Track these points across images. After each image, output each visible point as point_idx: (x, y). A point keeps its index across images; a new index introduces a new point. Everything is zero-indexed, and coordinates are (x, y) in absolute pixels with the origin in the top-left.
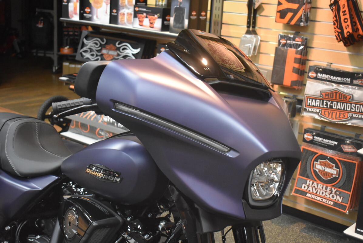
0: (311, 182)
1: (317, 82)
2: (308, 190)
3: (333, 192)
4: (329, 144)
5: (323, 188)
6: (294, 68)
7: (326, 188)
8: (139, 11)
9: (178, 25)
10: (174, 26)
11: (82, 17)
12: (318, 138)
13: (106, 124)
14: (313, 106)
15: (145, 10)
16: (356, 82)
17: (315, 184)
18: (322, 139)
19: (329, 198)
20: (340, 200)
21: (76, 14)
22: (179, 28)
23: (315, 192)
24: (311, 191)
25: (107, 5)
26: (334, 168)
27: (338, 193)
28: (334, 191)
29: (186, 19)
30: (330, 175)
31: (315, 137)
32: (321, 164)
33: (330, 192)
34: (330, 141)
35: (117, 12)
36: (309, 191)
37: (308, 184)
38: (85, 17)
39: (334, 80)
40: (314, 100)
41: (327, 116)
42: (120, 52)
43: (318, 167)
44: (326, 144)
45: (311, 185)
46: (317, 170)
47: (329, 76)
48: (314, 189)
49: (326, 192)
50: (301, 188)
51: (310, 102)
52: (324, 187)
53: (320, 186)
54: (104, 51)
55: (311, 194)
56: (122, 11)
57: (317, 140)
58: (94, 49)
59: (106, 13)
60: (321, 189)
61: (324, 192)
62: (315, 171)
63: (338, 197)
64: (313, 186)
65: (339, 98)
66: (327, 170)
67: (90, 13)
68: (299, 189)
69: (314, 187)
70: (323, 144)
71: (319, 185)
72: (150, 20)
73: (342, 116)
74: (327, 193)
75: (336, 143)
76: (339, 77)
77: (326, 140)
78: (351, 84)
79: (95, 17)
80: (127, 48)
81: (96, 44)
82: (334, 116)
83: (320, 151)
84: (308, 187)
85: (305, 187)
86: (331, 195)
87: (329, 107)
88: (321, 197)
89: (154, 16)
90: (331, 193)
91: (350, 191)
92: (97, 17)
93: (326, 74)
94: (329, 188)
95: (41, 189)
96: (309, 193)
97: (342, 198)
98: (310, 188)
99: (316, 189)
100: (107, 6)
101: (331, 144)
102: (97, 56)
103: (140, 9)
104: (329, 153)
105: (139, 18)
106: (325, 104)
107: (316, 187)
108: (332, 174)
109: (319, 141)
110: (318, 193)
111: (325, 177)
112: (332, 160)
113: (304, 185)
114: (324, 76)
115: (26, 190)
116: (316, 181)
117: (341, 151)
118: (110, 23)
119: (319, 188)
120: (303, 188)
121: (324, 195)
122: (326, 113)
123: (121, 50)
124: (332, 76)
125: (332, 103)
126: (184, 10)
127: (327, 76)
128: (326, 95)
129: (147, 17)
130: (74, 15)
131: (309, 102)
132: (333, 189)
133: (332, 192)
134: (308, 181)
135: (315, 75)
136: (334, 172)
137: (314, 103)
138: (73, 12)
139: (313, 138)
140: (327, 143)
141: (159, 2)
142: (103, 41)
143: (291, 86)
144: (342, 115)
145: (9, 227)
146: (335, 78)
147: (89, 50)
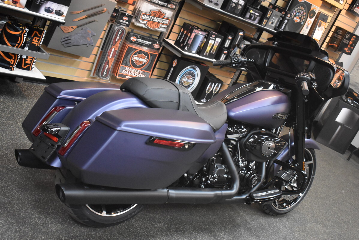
0: (128, 68)
1: (150, 4)
2: (126, 74)
3: (141, 73)
4: (146, 43)
5: (135, 71)
7: (137, 71)
12: (140, 40)
14: (144, 19)
16: (169, 6)
17: (131, 69)
18: (143, 41)
20: (144, 77)
23: (130, 74)
24: (128, 74)
26: (146, 58)
27: (143, 73)
28: (141, 72)
30: (141, 62)
31: (138, 39)
32: (138, 57)
34: (147, 42)
36: (127, 74)
37: (126, 70)
39: (160, 4)
40: (146, 16)
41: (150, 26)
43: (135, 58)
44: (144, 44)
45: (128, 70)
46: (134, 60)
47: (158, 1)
48: (130, 72)
49: (136, 73)
51: (143, 17)
52: (136, 70)
53: (134, 70)
55: (128, 76)
57: (139, 41)
60: (134, 72)
61: (135, 74)
63: (143, 75)
64: (129, 71)
65: (159, 15)
66: (141, 60)
68: (121, 74)
69: (130, 71)
70: (143, 43)
71: (133, 69)
73: (157, 26)
74: (137, 74)
75: (151, 43)
76: (163, 2)
78: (167, 7)
82: (153, 27)
83: (139, 48)
84: (126, 71)
85: (124, 72)
86: (140, 75)
87: (151, 20)
90: (139, 74)
91: (150, 71)
94: (138, 71)
96: (127, 76)
97: (145, 75)
98: (128, 72)
99: (131, 72)
101: (148, 44)
104: (145, 49)
106: (150, 18)
107: (131, 71)
108: (142, 62)
109: (141, 42)
110: (132, 75)
111: (139, 64)
113: (123, 71)
114: (155, 0)
116: (131, 67)
117: (154, 48)
119: (132, 71)
120: (123, 73)
121: (135, 75)
122: (150, 24)
124: (160, 1)
125: (154, 18)
128: (153, 13)
132: (141, 71)
133: (140, 73)
134: (127, 68)
136: (144, 61)
139: (137, 40)
140: (145, 43)
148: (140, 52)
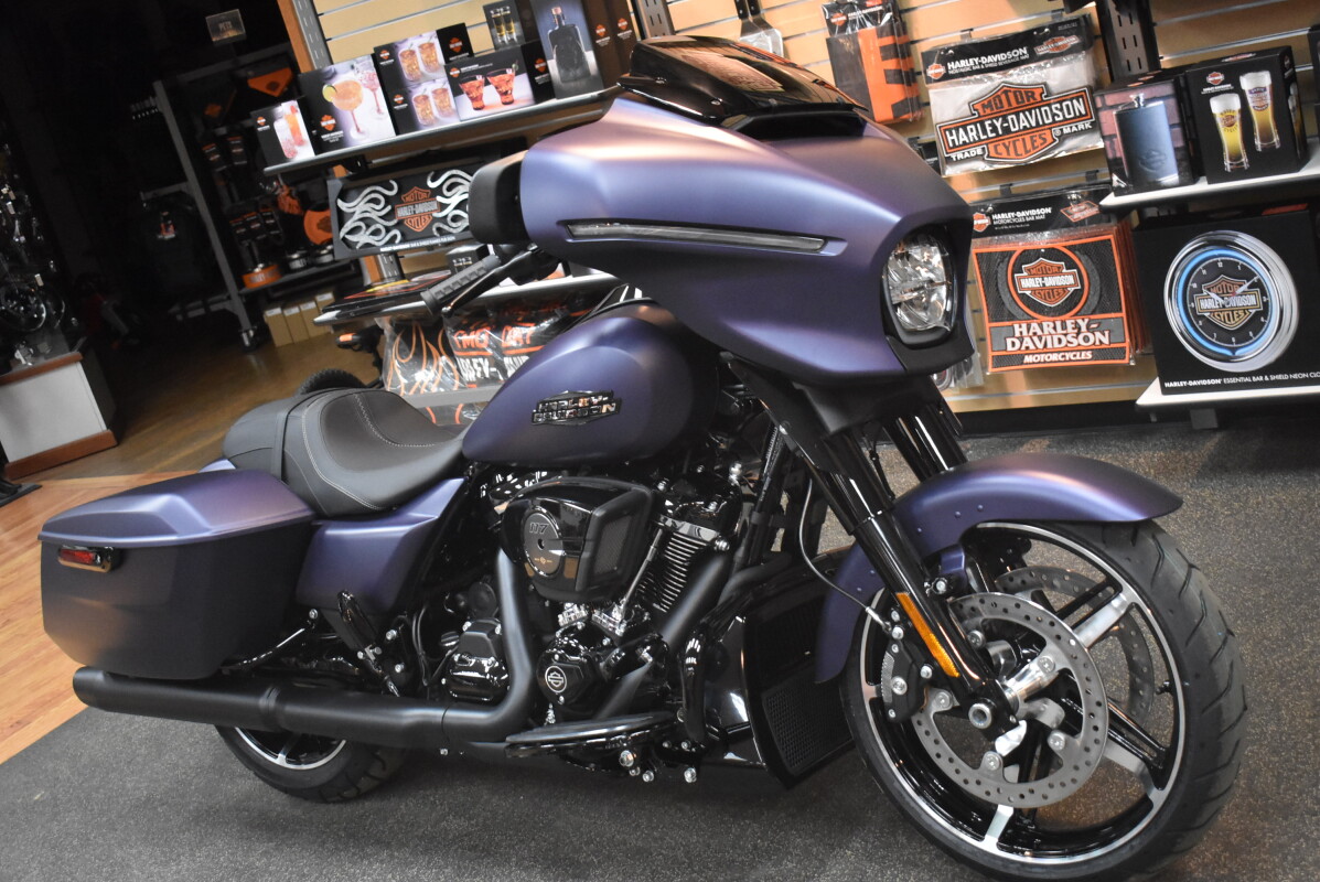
0: (1024, 326)
1: (952, 85)
2: (1023, 348)
3: (1084, 329)
4: (1033, 218)
5: (1055, 328)
6: (886, 71)
7: (1064, 327)
8: (461, 75)
9: (571, 74)
10: (563, 80)
11: (319, 145)
12: (1003, 216)
13: (475, 388)
14: (964, 143)
15: (476, 66)
16: (1041, 50)
17: (1034, 325)
18: (1013, 214)
19: (1079, 345)
20: (1106, 340)
21: (301, 143)
22: (576, 79)
23: (1040, 346)
24: (1032, 347)
25: (373, 90)
26: (1064, 271)
27: (1095, 326)
28: (1083, 325)
29: (587, 50)
30: (1061, 291)
31: (994, 217)
32: (1031, 275)
33: (1076, 331)
34: (1033, 212)
35: (407, 100)
36: (1027, 348)
37: (1017, 334)
38: (328, 142)
39: (991, 65)
40: (961, 130)
41: (1005, 155)
42: (447, 197)
43: (1028, 283)
44: (1026, 222)
45: (1025, 333)
46: (1028, 293)
47: (976, 60)
48: (1035, 339)
49: (1066, 335)
50: (1006, 350)
51: (954, 137)
52: (1058, 324)
53: (1048, 326)
54: (402, 212)
55: (1033, 354)
56: (417, 93)
57: (1002, 222)
58: (374, 215)
59: (379, 111)
60: (1053, 332)
61: (1063, 338)
62: (1023, 297)
63: (1098, 334)
64: (1031, 334)
66: (1051, 281)
67: (336, 128)
68: (1004, 353)
69: (1035, 334)
70: (1019, 224)
71: (1045, 324)
72: (497, 88)
73: (1039, 141)
74: (1069, 338)
75: (1049, 210)
76: (999, 53)
77: (1023, 214)
78: (1033, 58)
79: (353, 134)
80: (459, 180)
81: (376, 201)
82: (1021, 150)
83: (1019, 244)
84: (1021, 339)
85: (1013, 344)
86: (1081, 336)
87: (1000, 132)
88: (1059, 352)
89: (505, 72)
90: (1078, 334)
91: (1120, 310)
92: (358, 130)
93: (967, 56)
94: (1069, 324)
95: (437, 517)
96: (1028, 354)
97: (1107, 333)
98: (1027, 340)
99: (1040, 338)
100: (375, 95)
101: (1037, 218)
102: (388, 230)
103: (463, 69)
104: (1043, 240)
105: (468, 94)
106: (989, 129)
107: (1039, 333)
108: (1064, 288)
109: (1008, 221)
110: (1049, 345)
111: (1051, 302)
112: (1052, 253)
113: (1009, 341)
114: (964, 64)
115: (402, 535)
116: (1034, 318)
117: (1069, 224)
118: (397, 133)
119: (1046, 332)
120: (1010, 348)
121: (1064, 342)
122: (1001, 149)
123: (445, 192)
124: (982, 58)
125: (1005, 120)
126: (576, 30)
127: (971, 60)
128: (983, 106)
129: (487, 83)
130: (297, 148)
131: (950, 138)
132: (1080, 321)
133: (1080, 329)
134: (1016, 326)
135: (942, 70)
136: (1067, 280)
137: (963, 138)
138: (293, 141)
139: (992, 220)
140: (1028, 219)
141: (501, 36)
142: (390, 188)
143: (895, 117)
144: (1037, 138)
145: (395, 632)
146: (990, 60)
147: (362, 224)
148: (1028, 256)
